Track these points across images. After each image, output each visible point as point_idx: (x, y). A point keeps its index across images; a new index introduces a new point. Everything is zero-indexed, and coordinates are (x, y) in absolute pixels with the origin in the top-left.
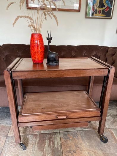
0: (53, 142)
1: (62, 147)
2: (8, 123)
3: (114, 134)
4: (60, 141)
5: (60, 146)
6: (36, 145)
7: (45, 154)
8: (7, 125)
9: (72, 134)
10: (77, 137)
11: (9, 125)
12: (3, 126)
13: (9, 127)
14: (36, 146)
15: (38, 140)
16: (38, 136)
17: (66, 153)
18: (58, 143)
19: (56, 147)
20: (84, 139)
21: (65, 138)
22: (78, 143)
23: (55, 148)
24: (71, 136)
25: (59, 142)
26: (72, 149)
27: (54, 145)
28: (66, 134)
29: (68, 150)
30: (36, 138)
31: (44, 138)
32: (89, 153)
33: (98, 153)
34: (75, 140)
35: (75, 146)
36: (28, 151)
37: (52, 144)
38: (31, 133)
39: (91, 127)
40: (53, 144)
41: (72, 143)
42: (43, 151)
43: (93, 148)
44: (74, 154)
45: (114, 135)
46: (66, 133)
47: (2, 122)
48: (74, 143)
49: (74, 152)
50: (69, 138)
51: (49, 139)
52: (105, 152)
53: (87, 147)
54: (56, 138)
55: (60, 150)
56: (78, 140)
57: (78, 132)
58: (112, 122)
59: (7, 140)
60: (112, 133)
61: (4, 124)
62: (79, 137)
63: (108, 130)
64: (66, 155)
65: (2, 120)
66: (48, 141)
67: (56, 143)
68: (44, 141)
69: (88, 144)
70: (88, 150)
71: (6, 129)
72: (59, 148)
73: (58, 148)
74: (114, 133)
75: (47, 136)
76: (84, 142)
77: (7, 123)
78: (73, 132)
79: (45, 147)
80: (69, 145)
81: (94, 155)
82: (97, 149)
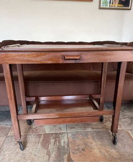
0: (59, 141)
1: (70, 146)
2: (8, 124)
3: (131, 135)
5: (67, 144)
6: (40, 143)
7: (50, 152)
8: (7, 126)
9: (81, 134)
10: (87, 136)
11: (10, 126)
12: (2, 127)
13: (9, 128)
14: (40, 145)
15: (42, 139)
16: (42, 136)
17: (73, 151)
18: (64, 142)
19: (63, 146)
20: (95, 138)
21: (73, 138)
22: (88, 142)
23: (61, 146)
24: (80, 136)
25: (66, 141)
26: (80, 147)
27: (61, 144)
28: (75, 134)
29: (76, 148)
30: (40, 138)
31: (48, 137)
32: (100, 151)
33: (111, 151)
34: (84, 139)
35: (84, 145)
36: (30, 149)
37: (57, 143)
38: (35, 133)
39: (104, 128)
40: (59, 143)
41: (81, 142)
42: (47, 149)
43: (105, 147)
44: (83, 152)
47: (1, 123)
48: (83, 142)
49: (83, 150)
50: (78, 137)
51: (55, 138)
52: (119, 150)
53: (98, 146)
54: (63, 137)
55: (67, 148)
56: (88, 140)
57: (88, 132)
58: (129, 123)
59: (7, 139)
60: (129, 134)
61: (3, 126)
62: (90, 136)
63: (125, 131)
64: (73, 153)
65: (2, 122)
66: (54, 140)
67: (62, 142)
68: (49, 140)
69: (99, 143)
70: (99, 148)
71: (5, 129)
72: (66, 146)
73: (64, 147)
74: (130, 133)
75: (52, 136)
76: (95, 141)
77: (6, 125)
78: (83, 132)
79: (50, 145)
80: (78, 144)
81: (106, 153)
82: (110, 147)
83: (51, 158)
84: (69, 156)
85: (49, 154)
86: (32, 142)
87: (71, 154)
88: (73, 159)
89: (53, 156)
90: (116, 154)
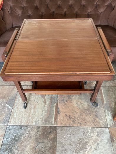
3: (103, 92)
7: (46, 100)
23: (53, 97)
26: (65, 99)
29: (62, 99)
32: (77, 103)
33: (84, 104)
35: (68, 97)
36: (34, 97)
42: (44, 98)
43: (81, 100)
44: (66, 103)
48: (67, 95)
49: (66, 101)
53: (77, 99)
55: (56, 99)
64: (60, 102)
69: (78, 97)
70: (77, 101)
72: (56, 97)
73: (55, 97)
74: (102, 90)
80: (64, 96)
81: (80, 105)
82: (84, 101)
83: (46, 105)
84: (57, 105)
85: (45, 102)
87: (58, 103)
88: (59, 107)
89: (47, 103)
90: (87, 106)
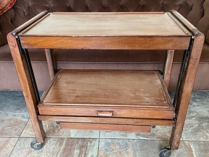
0: (85, 154)
2: (25, 116)
4: (97, 154)
8: (22, 119)
9: (119, 144)
10: (127, 149)
11: (26, 120)
12: (17, 120)
13: (25, 122)
15: (63, 147)
16: (64, 142)
21: (106, 149)
24: (117, 147)
25: (95, 155)
28: (110, 143)
30: (61, 145)
31: (72, 145)
34: (121, 154)
45: (192, 154)
46: (110, 141)
50: (113, 150)
51: (81, 147)
54: (91, 148)
57: (129, 142)
61: (19, 118)
62: (130, 150)
65: (18, 111)
66: (78, 151)
67: (89, 156)
68: (72, 151)
71: (20, 125)
75: (78, 143)
78: (122, 141)
86: (49, 152)
